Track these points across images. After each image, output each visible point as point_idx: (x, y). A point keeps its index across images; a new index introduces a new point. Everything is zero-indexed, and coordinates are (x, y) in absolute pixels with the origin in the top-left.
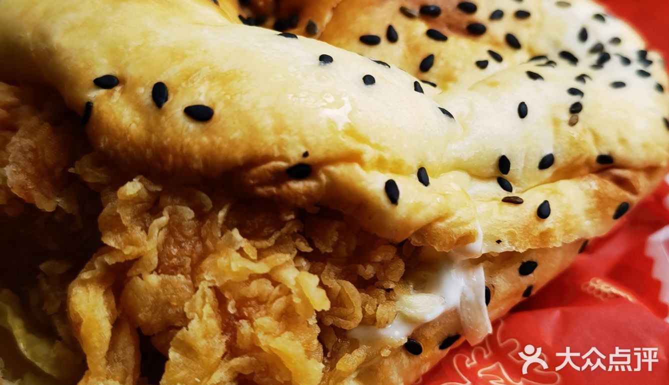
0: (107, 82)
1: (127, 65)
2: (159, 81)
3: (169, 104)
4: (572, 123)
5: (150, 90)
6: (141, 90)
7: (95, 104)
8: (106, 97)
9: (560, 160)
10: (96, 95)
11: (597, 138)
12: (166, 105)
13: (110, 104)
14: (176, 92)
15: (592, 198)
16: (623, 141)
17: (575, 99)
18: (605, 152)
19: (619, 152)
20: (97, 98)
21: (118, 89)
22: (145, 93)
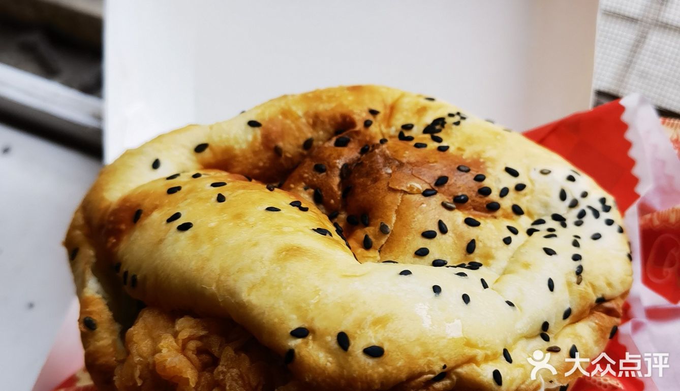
0: (301, 333)
1: (313, 319)
2: (340, 331)
3: (353, 346)
4: (579, 283)
5: (335, 338)
6: (329, 338)
7: (296, 351)
8: (303, 346)
9: (575, 311)
10: (294, 343)
11: (594, 287)
12: (350, 348)
13: (308, 350)
14: (354, 338)
15: (597, 331)
16: (609, 285)
17: (577, 263)
18: (600, 296)
19: (608, 292)
20: (296, 346)
21: (310, 337)
22: (331, 340)
